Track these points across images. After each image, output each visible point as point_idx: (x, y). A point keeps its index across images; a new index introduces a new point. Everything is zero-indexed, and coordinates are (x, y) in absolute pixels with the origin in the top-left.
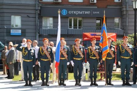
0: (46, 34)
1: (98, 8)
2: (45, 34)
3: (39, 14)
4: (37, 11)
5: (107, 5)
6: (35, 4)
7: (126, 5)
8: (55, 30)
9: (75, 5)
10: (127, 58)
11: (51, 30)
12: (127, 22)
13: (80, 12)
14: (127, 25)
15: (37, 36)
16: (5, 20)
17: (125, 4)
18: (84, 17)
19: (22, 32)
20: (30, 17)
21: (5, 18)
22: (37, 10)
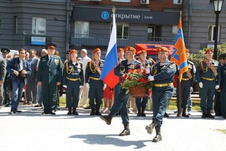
0: (79, 44)
1: (151, 11)
2: (77, 45)
3: (71, 17)
4: (68, 13)
5: (164, 8)
6: (66, 3)
7: (189, 9)
8: (91, 39)
9: (120, 6)
10: (210, 80)
11: (87, 39)
12: (190, 31)
13: (126, 16)
14: (190, 36)
15: (67, 47)
16: (24, 23)
17: (188, 7)
18: (132, 22)
19: (46, 41)
20: (58, 21)
21: (25, 21)
22: (68, 11)
